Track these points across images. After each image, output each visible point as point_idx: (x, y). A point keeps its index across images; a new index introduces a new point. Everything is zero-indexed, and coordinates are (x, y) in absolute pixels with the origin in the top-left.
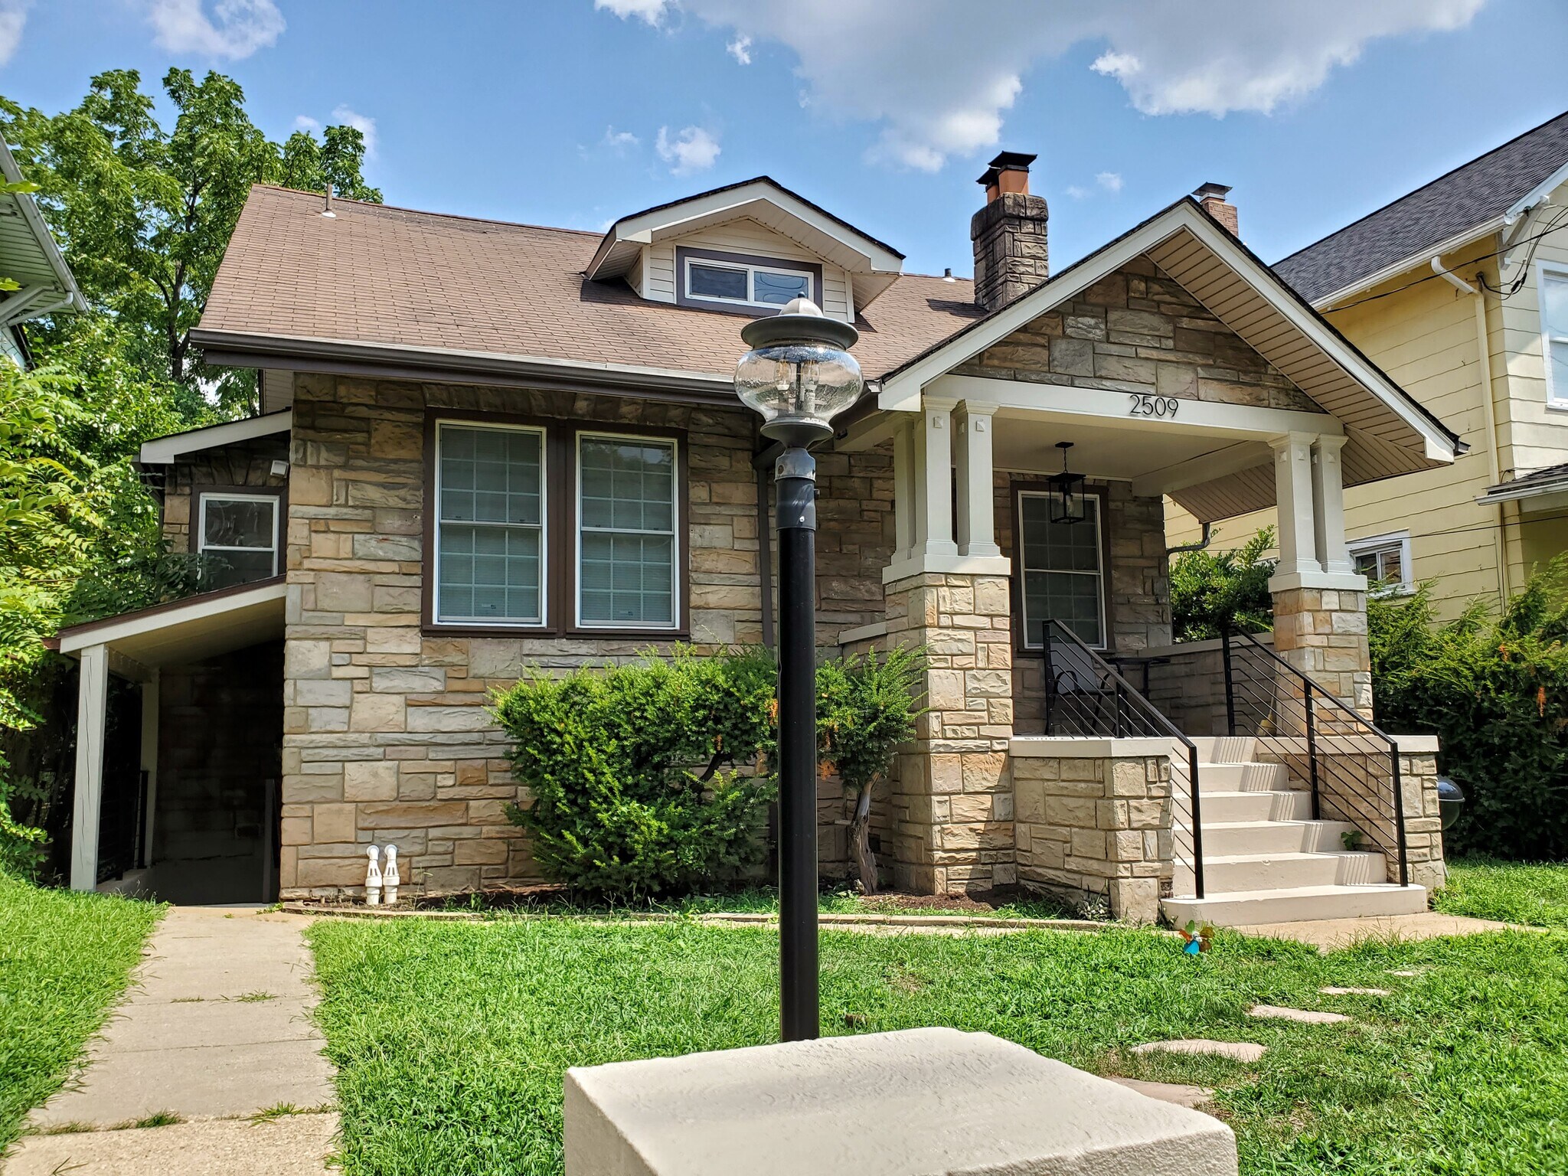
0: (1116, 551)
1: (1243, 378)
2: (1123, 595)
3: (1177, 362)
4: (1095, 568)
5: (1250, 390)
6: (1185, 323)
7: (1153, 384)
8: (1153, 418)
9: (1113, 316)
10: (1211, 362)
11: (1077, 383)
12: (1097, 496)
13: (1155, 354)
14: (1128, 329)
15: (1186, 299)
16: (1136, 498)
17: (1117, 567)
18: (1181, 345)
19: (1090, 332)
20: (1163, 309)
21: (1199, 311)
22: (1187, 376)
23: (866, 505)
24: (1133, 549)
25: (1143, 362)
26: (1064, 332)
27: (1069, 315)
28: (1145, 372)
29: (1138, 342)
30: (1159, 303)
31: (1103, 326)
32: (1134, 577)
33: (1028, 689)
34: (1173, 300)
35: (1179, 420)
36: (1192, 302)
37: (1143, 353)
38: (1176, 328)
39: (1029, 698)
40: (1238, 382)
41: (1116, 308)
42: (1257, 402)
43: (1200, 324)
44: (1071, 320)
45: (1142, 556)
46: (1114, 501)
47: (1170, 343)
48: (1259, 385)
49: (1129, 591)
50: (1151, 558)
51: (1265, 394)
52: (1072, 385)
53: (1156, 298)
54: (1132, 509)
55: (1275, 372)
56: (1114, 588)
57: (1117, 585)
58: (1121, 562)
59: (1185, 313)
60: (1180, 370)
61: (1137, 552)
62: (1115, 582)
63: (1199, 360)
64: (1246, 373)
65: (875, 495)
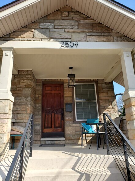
0: (100, 95)
1: (103, 34)
2: (103, 106)
3: (79, 32)
4: (95, 100)
5: (106, 38)
6: (82, 22)
7: (71, 39)
8: (69, 48)
9: (56, 22)
10: (91, 31)
11: (43, 40)
12: (95, 83)
13: (71, 30)
14: (61, 25)
15: (82, 15)
16: (105, 83)
17: (101, 100)
18: (80, 27)
19: (48, 26)
20: (74, 19)
21: (88, 18)
22: (83, 35)
23: (18, 86)
24: (105, 95)
25: (66, 33)
26: (39, 27)
27: (42, 22)
28: (67, 35)
29: (65, 27)
30: (72, 17)
31: (53, 25)
32: (106, 102)
33: (76, 132)
34: (78, 16)
35: (79, 47)
36: (84, 16)
37: (66, 30)
38: (78, 23)
39: (77, 134)
40: (102, 36)
41: (57, 19)
42: (109, 41)
43: (87, 21)
44: (42, 24)
45: (108, 96)
46: (99, 84)
47: (77, 27)
48: (110, 36)
49: (105, 105)
50: (111, 97)
51: (112, 38)
52: (41, 41)
53: (72, 16)
54: (104, 85)
55: (115, 32)
56: (100, 105)
57: (101, 104)
58: (102, 98)
59: (82, 19)
60: (80, 34)
61: (107, 96)
62: (100, 103)
63: (87, 30)
64: (104, 33)
65: (21, 84)
